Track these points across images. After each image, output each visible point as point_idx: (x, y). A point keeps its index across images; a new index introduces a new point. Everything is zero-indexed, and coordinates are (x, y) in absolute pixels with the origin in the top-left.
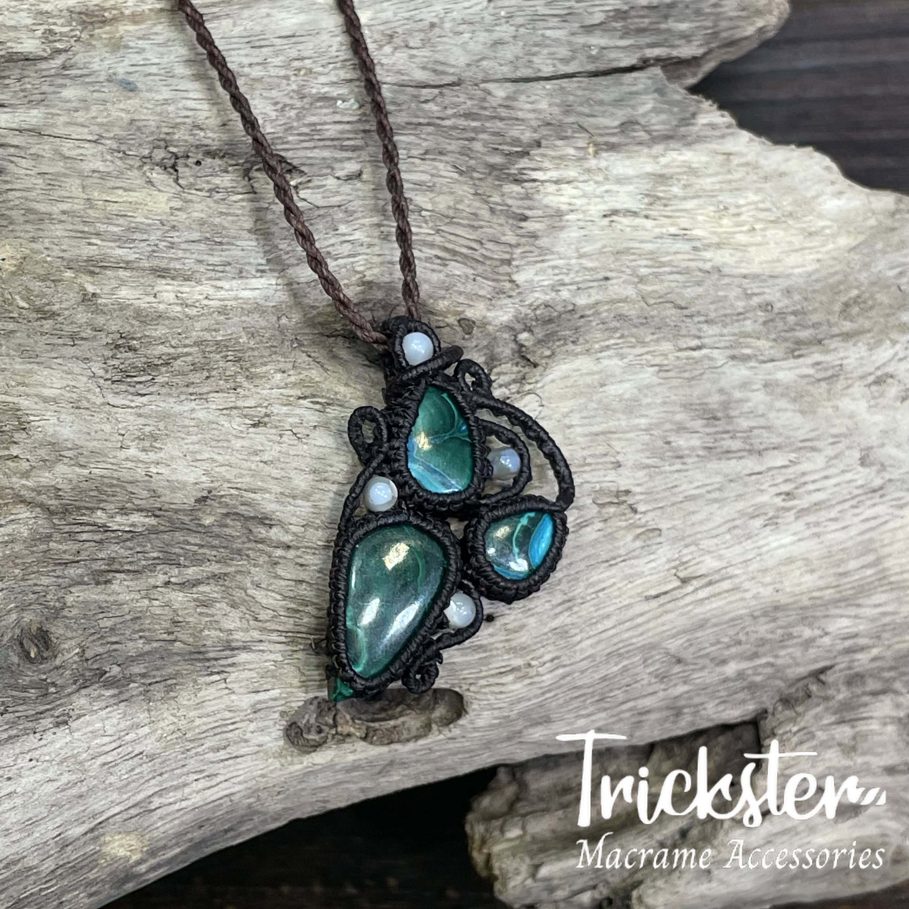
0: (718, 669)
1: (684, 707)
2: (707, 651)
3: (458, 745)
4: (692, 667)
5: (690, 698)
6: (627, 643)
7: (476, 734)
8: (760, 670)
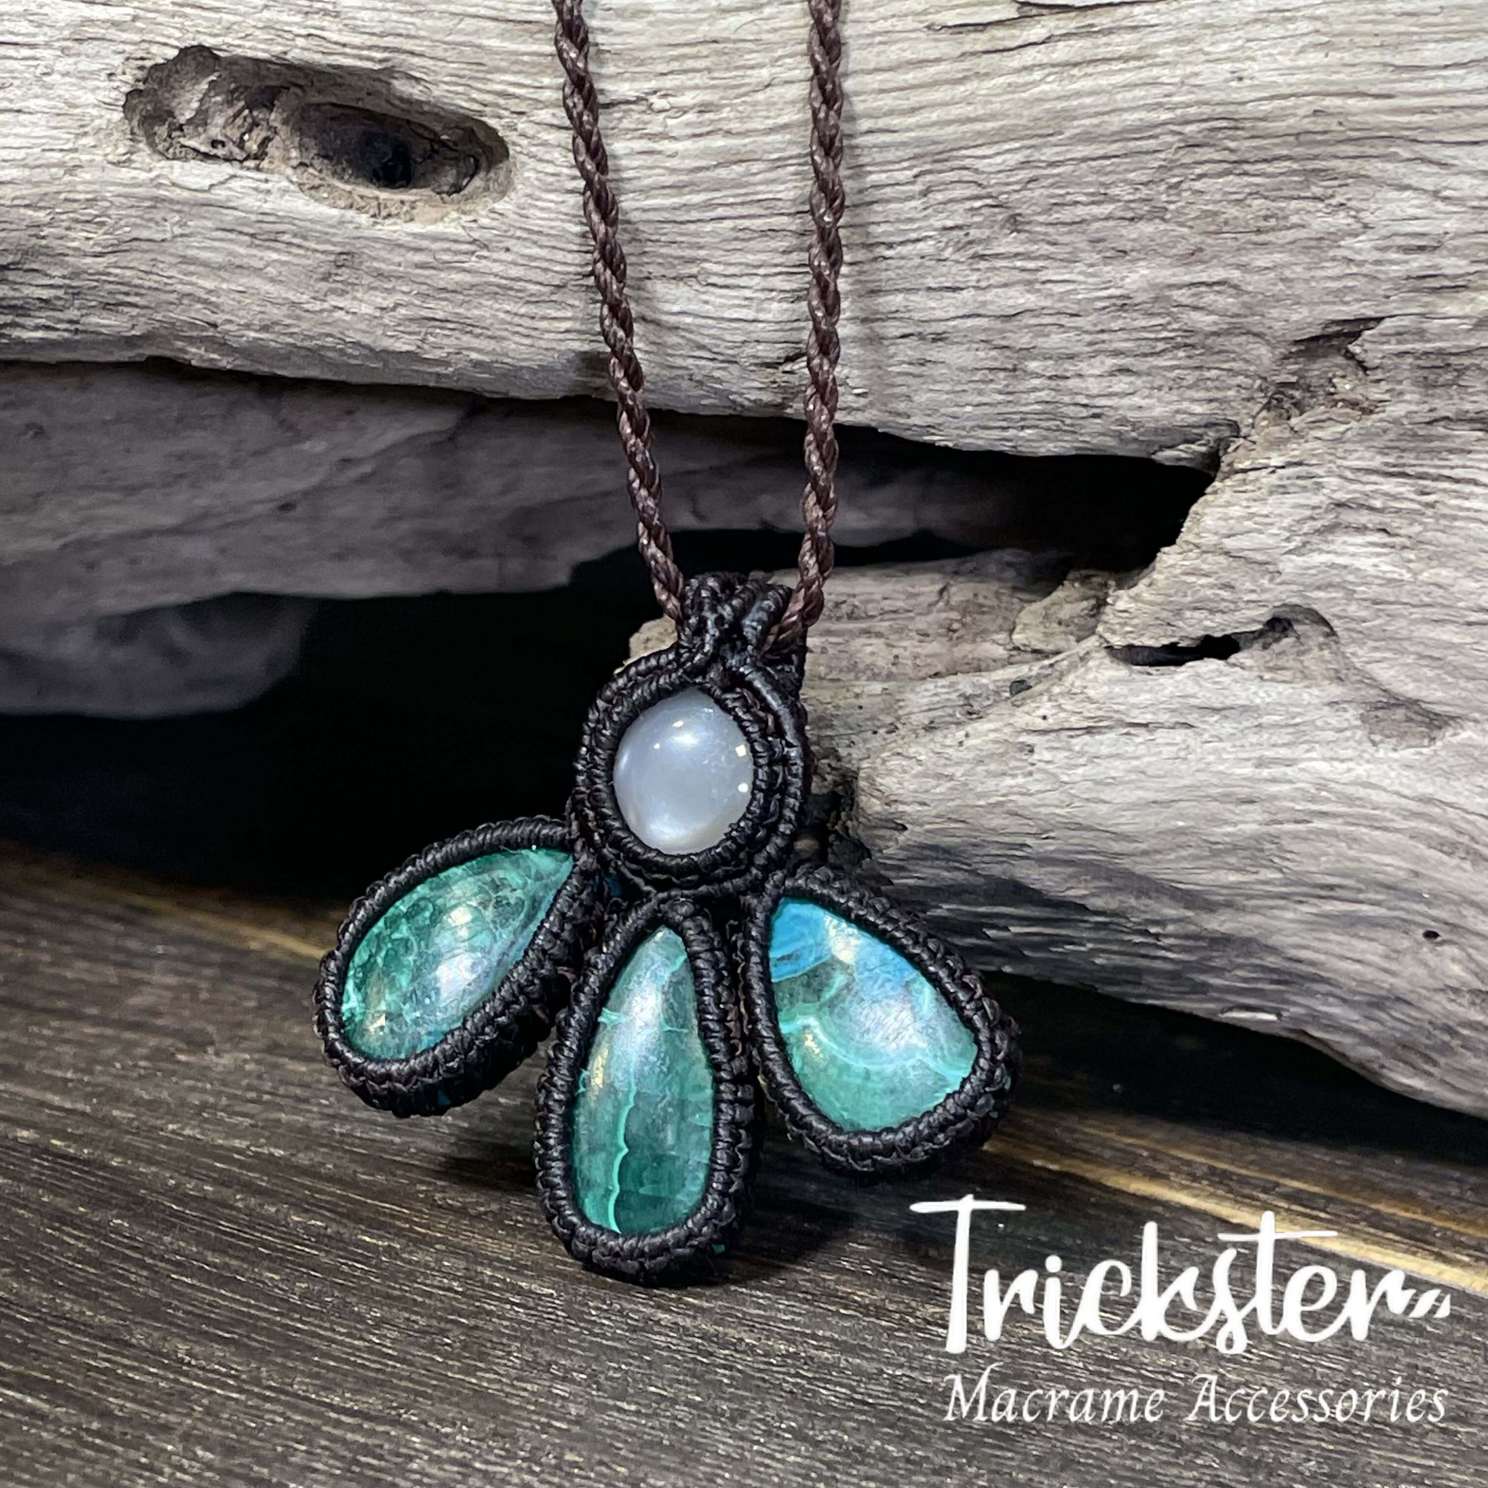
0: (1109, 271)
1: (1028, 352)
2: (1081, 212)
3: (497, 268)
4: (1046, 249)
5: (1041, 331)
6: (881, 123)
7: (534, 251)
8: (1210, 298)
